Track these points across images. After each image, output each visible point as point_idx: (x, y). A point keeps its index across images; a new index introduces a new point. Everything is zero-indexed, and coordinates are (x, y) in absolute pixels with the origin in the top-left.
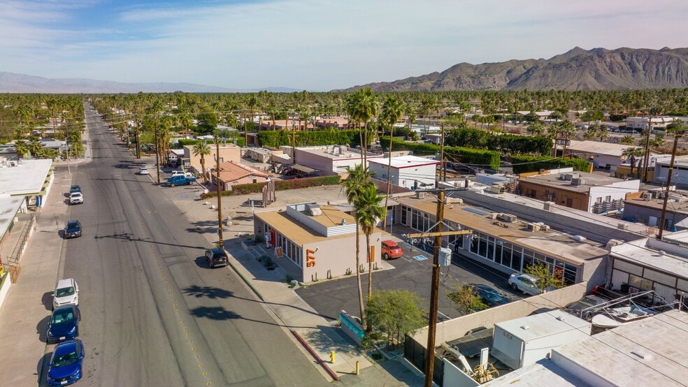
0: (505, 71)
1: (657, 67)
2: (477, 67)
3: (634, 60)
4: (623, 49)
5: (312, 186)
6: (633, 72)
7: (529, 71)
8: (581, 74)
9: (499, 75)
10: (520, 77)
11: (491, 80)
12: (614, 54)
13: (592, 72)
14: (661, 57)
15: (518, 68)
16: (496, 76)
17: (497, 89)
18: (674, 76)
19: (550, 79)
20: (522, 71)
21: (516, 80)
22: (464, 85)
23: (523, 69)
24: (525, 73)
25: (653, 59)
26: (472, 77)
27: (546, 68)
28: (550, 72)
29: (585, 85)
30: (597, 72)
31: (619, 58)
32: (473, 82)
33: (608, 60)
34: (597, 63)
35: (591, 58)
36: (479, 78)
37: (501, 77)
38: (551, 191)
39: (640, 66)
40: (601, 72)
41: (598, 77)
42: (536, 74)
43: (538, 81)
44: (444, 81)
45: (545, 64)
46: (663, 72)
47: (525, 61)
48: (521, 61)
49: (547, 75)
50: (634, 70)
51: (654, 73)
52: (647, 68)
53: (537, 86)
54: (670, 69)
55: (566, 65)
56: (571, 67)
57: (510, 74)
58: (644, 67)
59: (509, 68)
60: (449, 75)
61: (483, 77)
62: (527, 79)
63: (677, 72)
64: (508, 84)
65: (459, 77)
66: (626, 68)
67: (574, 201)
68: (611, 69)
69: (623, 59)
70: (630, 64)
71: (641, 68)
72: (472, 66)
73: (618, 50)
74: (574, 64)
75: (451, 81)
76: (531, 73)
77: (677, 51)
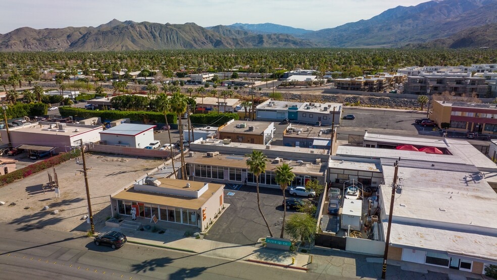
0: (65, 36)
1: (167, 35)
2: (39, 32)
3: (153, 30)
4: (145, 22)
5: (63, 161)
6: (154, 38)
7: (84, 36)
8: (123, 39)
9: (61, 39)
10: (79, 40)
11: (55, 42)
12: (141, 26)
13: (130, 38)
14: (167, 29)
15: (75, 33)
16: (59, 40)
17: (62, 50)
18: (176, 41)
19: (101, 43)
20: (79, 36)
21: (76, 43)
22: (32, 46)
23: (80, 34)
24: (82, 38)
25: (164, 30)
26: (38, 40)
27: (97, 34)
28: (100, 37)
29: (126, 46)
30: (132, 37)
31: (144, 28)
32: (40, 44)
33: (138, 29)
34: (131, 31)
35: (127, 27)
36: (44, 40)
37: (63, 40)
38: (241, 136)
39: (157, 34)
40: (135, 37)
41: (133, 41)
42: (90, 39)
43: (93, 43)
44: (10, 42)
45: (96, 31)
46: (170, 39)
47: (80, 28)
48: (77, 28)
49: (99, 39)
50: (154, 37)
51: (166, 39)
52: (161, 36)
53: (93, 47)
54: (173, 37)
55: (111, 32)
56: (114, 34)
57: (69, 38)
58: (159, 35)
59: (69, 33)
60: (14, 37)
61: (47, 40)
62: (85, 42)
63: (177, 39)
64: (71, 46)
65: (26, 40)
66: (149, 35)
67: (255, 140)
68: (141, 35)
69: (147, 29)
70: (151, 32)
71: (158, 36)
72: (35, 30)
73: (142, 23)
74: (116, 31)
75: (18, 42)
76: (86, 37)
77: (175, 25)
